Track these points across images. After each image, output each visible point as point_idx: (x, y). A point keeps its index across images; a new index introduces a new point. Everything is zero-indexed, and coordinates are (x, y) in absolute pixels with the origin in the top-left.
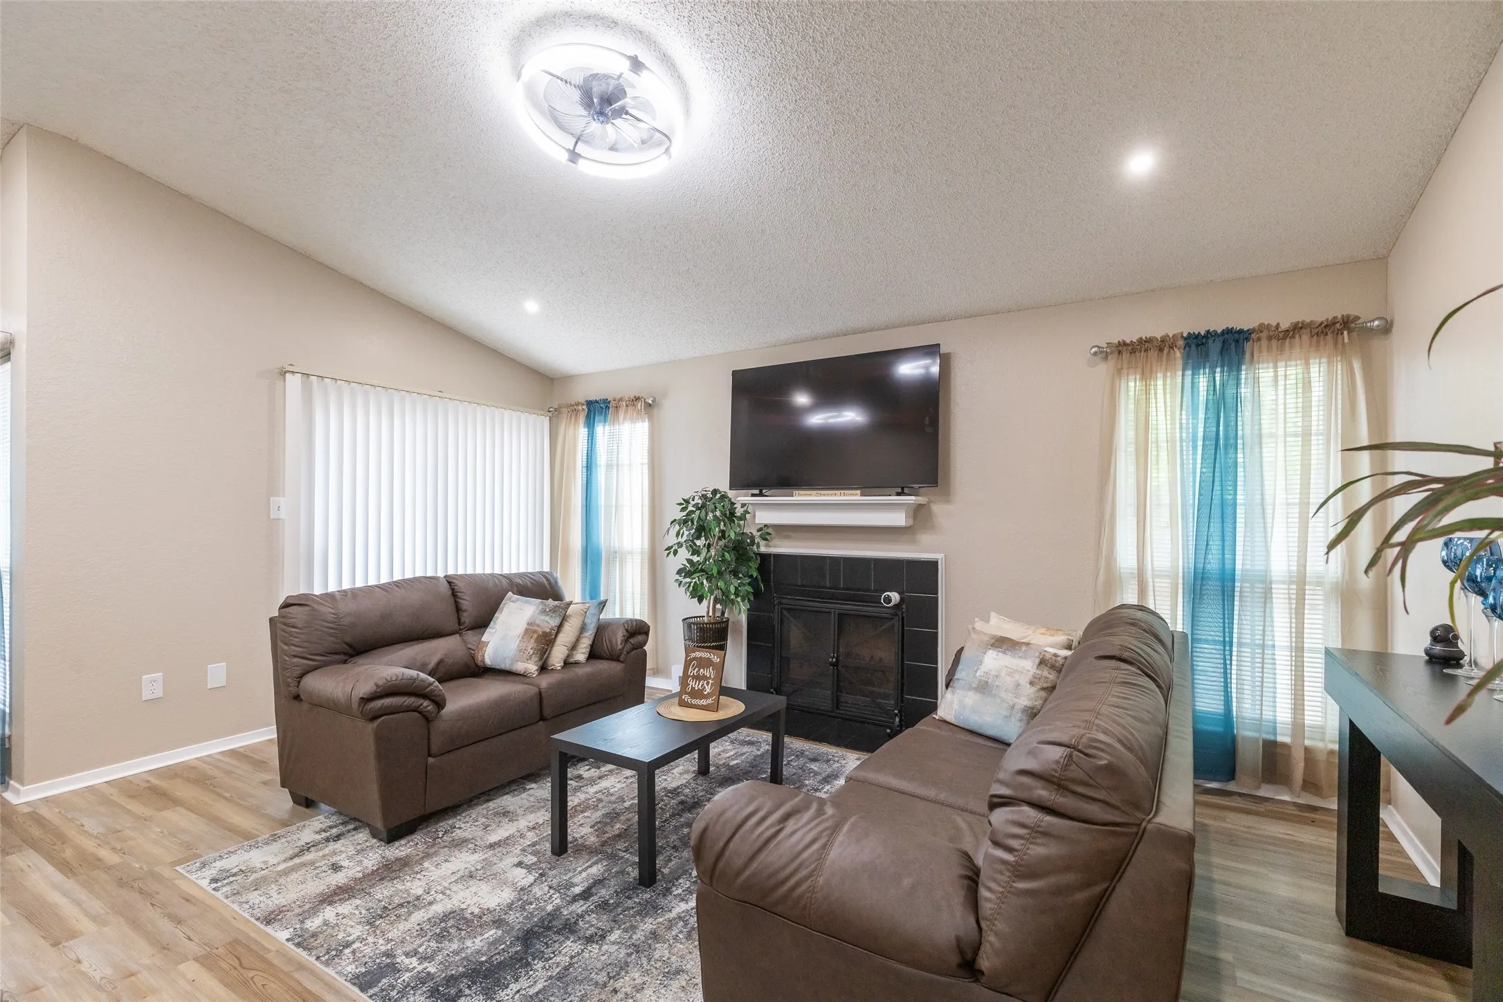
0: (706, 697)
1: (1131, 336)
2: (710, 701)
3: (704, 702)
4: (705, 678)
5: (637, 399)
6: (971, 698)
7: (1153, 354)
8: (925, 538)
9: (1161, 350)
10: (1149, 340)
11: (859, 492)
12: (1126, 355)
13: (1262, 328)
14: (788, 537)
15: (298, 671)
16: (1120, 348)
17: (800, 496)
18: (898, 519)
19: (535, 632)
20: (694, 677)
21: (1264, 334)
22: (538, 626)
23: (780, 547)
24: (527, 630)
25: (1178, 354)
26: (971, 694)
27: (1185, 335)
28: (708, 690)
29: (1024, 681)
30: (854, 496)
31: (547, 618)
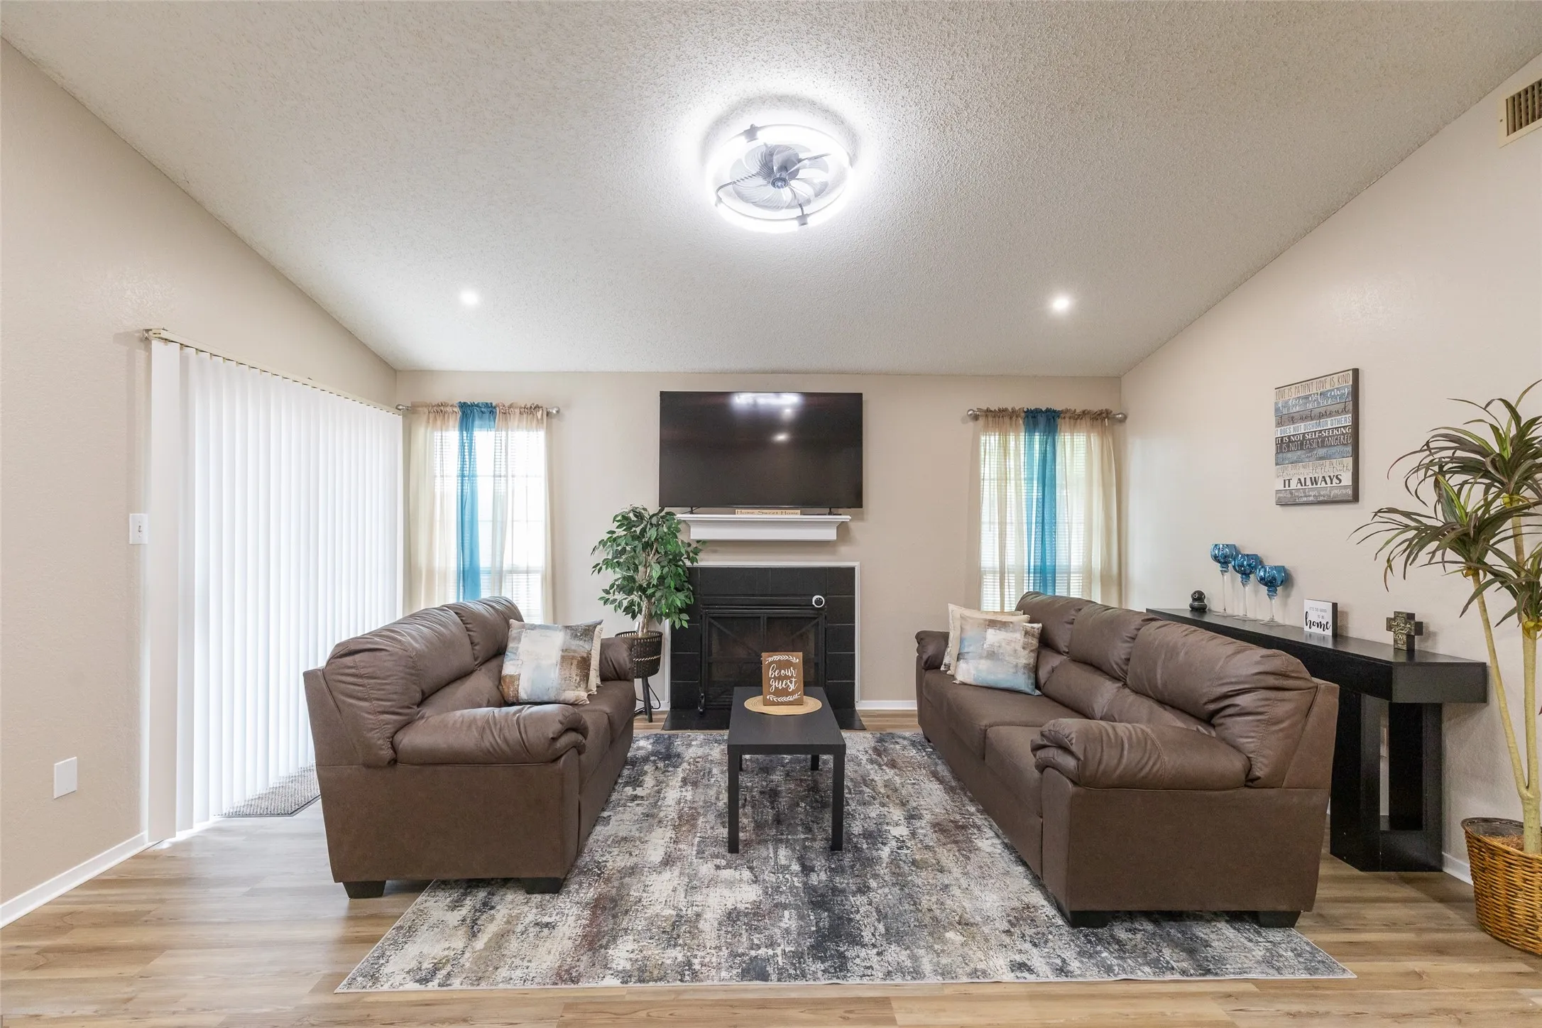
0: (792, 693)
1: (994, 407)
2: (796, 697)
3: (790, 698)
4: (786, 677)
5: (537, 407)
6: (984, 665)
7: (1007, 420)
8: (844, 549)
9: (1011, 418)
10: (1005, 410)
11: (799, 511)
12: (990, 419)
13: (1067, 411)
14: (715, 552)
15: (390, 729)
16: (988, 413)
17: (742, 514)
18: (830, 534)
19: (573, 658)
20: (775, 678)
21: (1068, 415)
22: (575, 651)
23: (707, 560)
24: (563, 657)
25: (1021, 422)
26: (983, 661)
27: (1025, 410)
28: (792, 687)
29: (1019, 648)
30: (795, 515)
31: (581, 643)
